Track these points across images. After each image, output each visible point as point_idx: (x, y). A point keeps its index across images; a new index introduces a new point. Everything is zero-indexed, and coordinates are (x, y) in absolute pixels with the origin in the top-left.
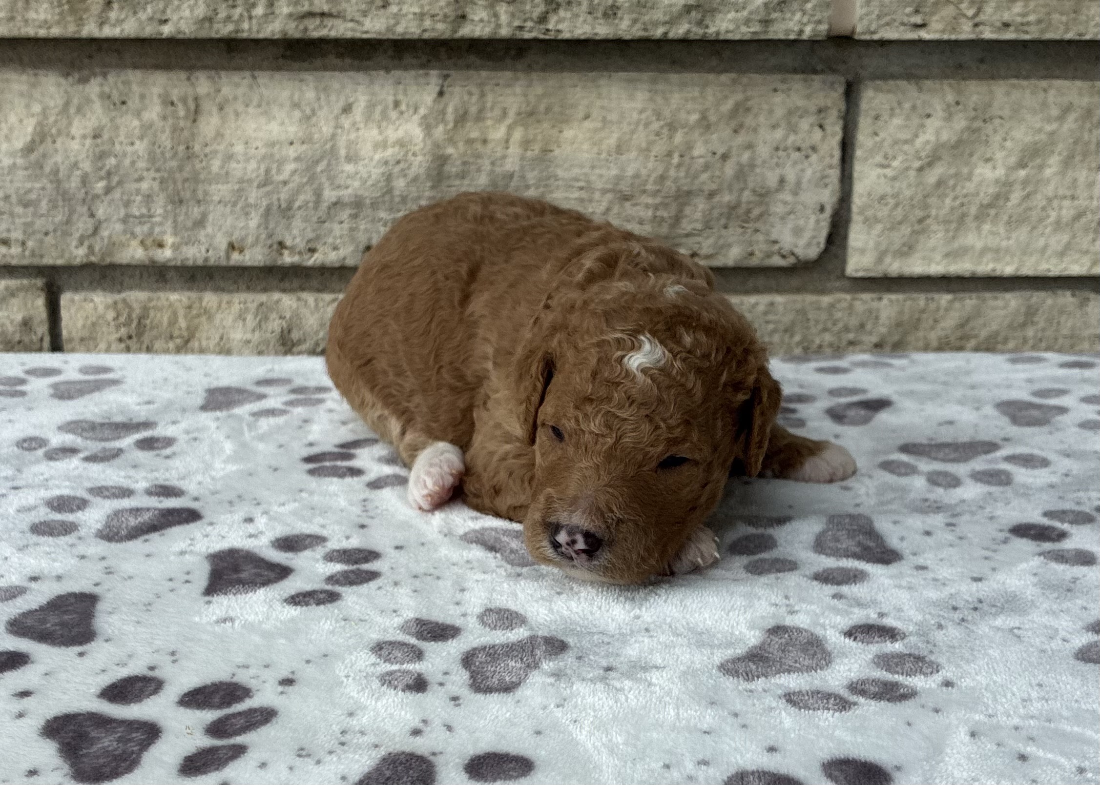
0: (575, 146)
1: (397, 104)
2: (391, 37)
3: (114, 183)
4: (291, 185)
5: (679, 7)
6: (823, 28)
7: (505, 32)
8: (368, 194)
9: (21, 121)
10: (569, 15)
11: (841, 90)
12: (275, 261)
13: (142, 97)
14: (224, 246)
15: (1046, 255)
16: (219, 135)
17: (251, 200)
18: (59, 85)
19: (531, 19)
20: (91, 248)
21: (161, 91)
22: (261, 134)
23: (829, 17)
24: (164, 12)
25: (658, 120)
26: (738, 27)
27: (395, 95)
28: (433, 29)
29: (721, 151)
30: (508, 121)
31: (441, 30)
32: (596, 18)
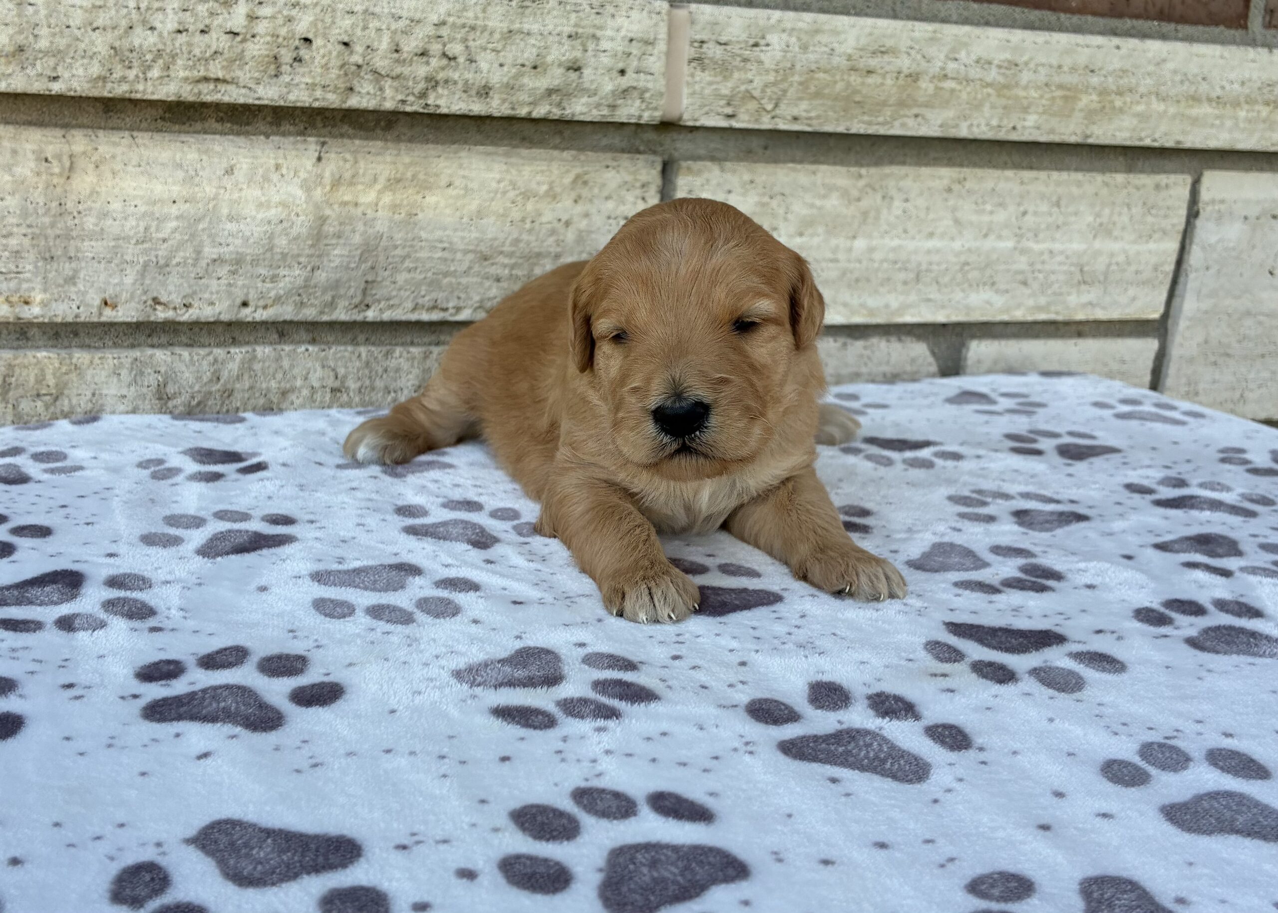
0: (437, 211)
1: (278, 167)
2: (282, 103)
4: (170, 242)
5: (542, 90)
6: (658, 114)
7: (389, 105)
8: (250, 251)
10: (446, 92)
11: (658, 168)
12: (149, 316)
13: (14, 152)
14: (97, 302)
16: (94, 193)
17: (128, 258)
19: (413, 94)
21: (35, 147)
22: (141, 193)
23: (662, 105)
24: (55, 69)
25: (514, 189)
26: (590, 110)
27: (275, 158)
28: (324, 99)
29: (564, 218)
30: (378, 187)
31: (332, 100)
32: (471, 96)
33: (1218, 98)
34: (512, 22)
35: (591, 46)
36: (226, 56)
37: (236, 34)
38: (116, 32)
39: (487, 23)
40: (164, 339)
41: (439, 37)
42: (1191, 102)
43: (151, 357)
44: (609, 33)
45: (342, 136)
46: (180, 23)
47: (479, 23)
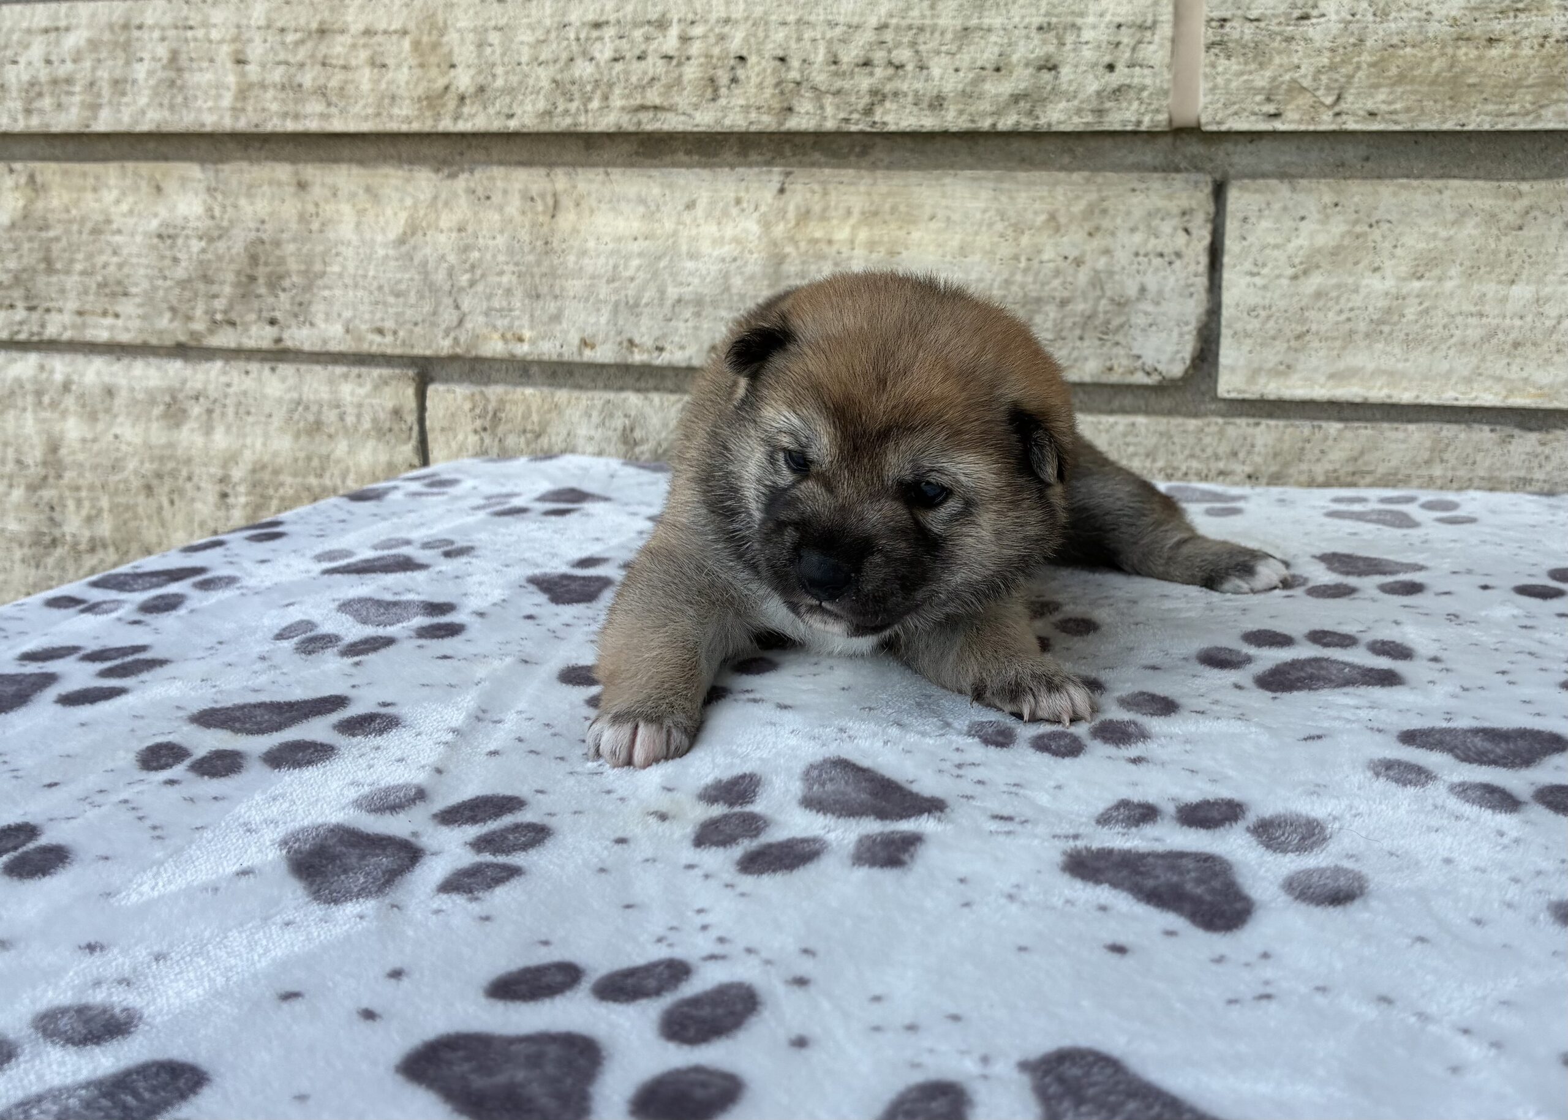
0: (922, 248)
1: (738, 201)
2: (718, 129)
3: (478, 276)
5: (1006, 97)
6: (1162, 117)
7: (830, 125)
8: (708, 292)
9: (395, 214)
10: (894, 106)
11: (1207, 189)
12: (625, 358)
13: (505, 193)
14: (576, 341)
15: (1453, 381)
16: (575, 231)
17: (602, 296)
18: (429, 180)
19: (856, 110)
20: (456, 340)
21: (522, 187)
22: (610, 230)
23: (1168, 106)
24: (510, 107)
26: (1070, 118)
27: (736, 192)
28: (759, 122)
29: (1072, 254)
30: (853, 221)
31: (767, 122)
32: (922, 109)
34: (969, 17)
35: (1070, 38)
36: (664, 81)
37: (671, 58)
38: (558, 66)
39: (936, 21)
44: (1091, 20)
47: (927, 22)
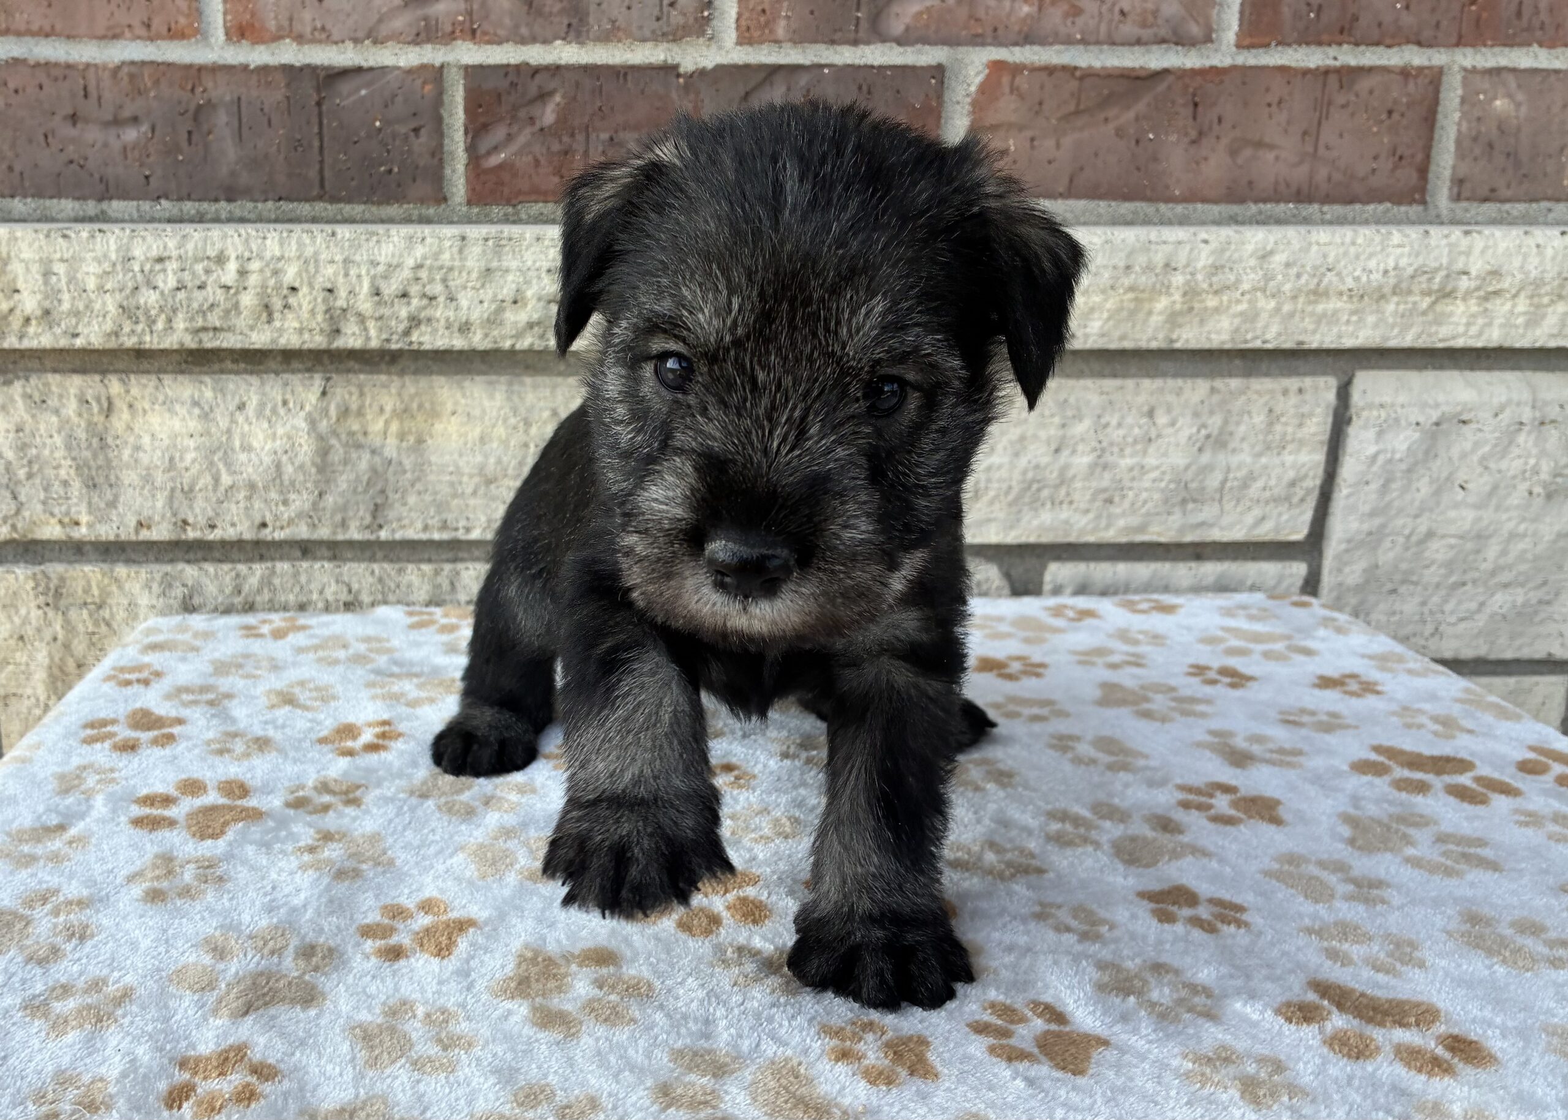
33: (1350, 290)
40: (200, 555)
41: (418, 279)
42: (1312, 298)
43: (181, 571)
45: (349, 371)
46: (178, 282)
